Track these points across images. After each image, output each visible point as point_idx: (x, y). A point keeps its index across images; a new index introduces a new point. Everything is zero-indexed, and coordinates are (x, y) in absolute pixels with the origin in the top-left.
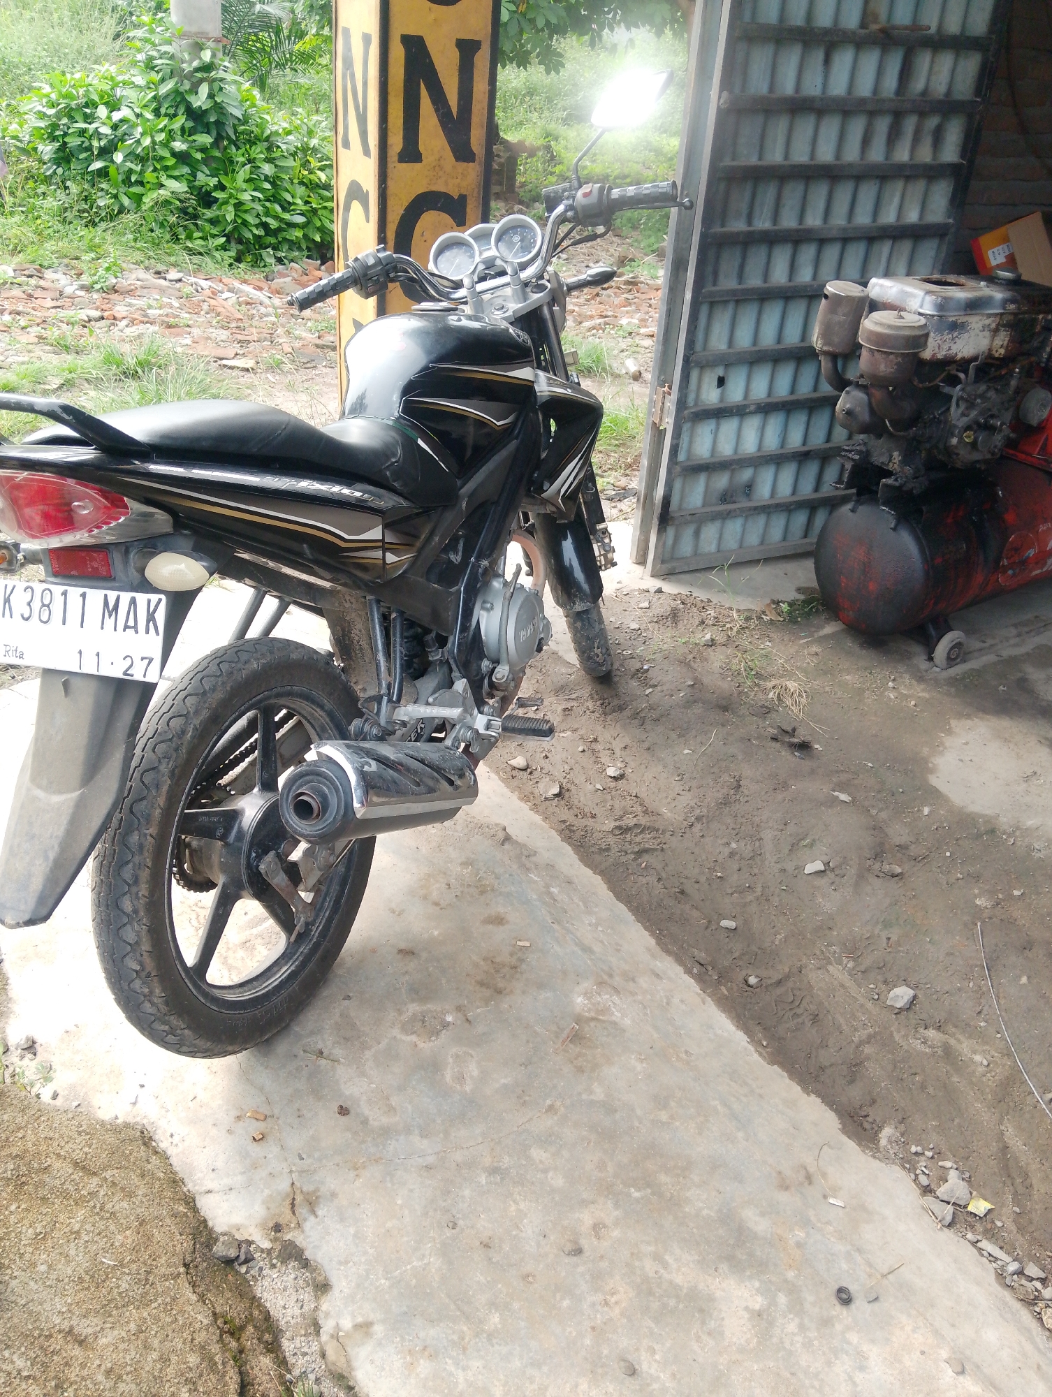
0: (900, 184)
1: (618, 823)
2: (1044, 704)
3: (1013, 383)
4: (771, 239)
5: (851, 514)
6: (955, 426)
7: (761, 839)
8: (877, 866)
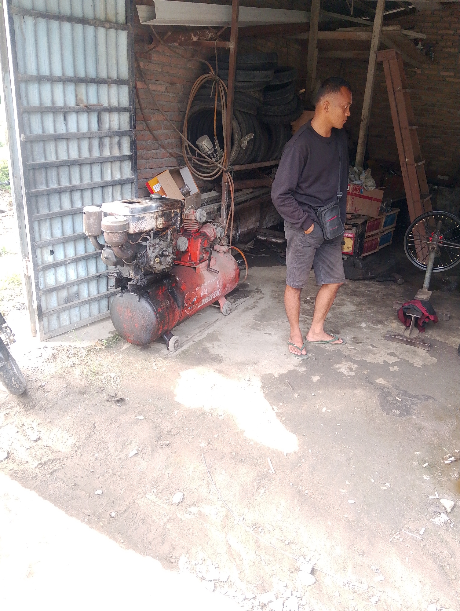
0: (109, 165)
1: (40, 462)
2: (214, 356)
3: (169, 237)
4: (60, 192)
5: (120, 298)
6: (151, 257)
7: (108, 448)
8: (159, 443)
